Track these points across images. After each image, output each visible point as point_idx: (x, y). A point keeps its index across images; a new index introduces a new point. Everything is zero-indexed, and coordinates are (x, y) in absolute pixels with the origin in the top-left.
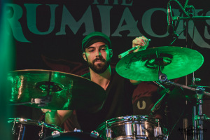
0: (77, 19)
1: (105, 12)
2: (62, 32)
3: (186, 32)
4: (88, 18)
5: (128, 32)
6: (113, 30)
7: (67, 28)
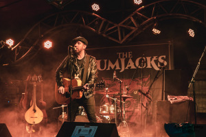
0: (113, 64)
1: (123, 61)
2: (109, 69)
3: (151, 65)
4: (117, 64)
6: (125, 67)
7: (110, 68)
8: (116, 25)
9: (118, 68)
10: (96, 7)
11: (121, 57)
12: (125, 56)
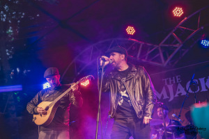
0: (160, 93)
1: (170, 87)
3: (206, 88)
4: (164, 92)
6: (175, 94)
8: (156, 46)
9: (166, 97)
10: (131, 30)
11: (168, 84)
12: (172, 82)
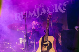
0: (32, 13)
2: (29, 17)
5: (44, 13)
9: (35, 15)
11: (37, 8)
12: (39, 7)
